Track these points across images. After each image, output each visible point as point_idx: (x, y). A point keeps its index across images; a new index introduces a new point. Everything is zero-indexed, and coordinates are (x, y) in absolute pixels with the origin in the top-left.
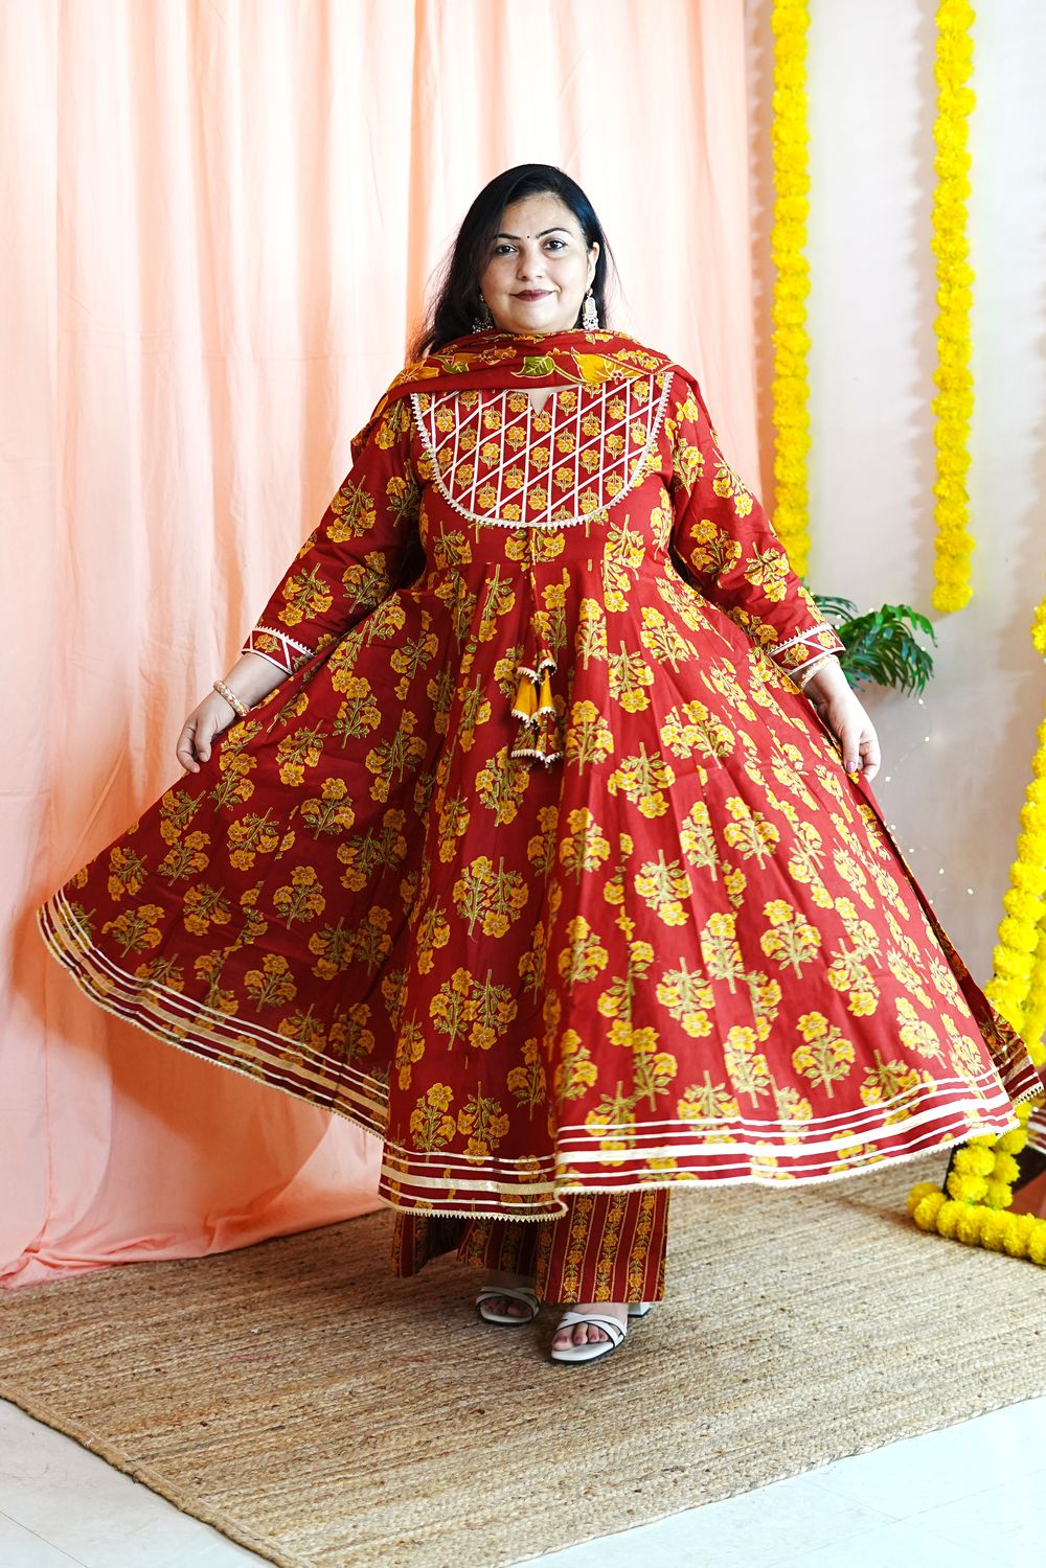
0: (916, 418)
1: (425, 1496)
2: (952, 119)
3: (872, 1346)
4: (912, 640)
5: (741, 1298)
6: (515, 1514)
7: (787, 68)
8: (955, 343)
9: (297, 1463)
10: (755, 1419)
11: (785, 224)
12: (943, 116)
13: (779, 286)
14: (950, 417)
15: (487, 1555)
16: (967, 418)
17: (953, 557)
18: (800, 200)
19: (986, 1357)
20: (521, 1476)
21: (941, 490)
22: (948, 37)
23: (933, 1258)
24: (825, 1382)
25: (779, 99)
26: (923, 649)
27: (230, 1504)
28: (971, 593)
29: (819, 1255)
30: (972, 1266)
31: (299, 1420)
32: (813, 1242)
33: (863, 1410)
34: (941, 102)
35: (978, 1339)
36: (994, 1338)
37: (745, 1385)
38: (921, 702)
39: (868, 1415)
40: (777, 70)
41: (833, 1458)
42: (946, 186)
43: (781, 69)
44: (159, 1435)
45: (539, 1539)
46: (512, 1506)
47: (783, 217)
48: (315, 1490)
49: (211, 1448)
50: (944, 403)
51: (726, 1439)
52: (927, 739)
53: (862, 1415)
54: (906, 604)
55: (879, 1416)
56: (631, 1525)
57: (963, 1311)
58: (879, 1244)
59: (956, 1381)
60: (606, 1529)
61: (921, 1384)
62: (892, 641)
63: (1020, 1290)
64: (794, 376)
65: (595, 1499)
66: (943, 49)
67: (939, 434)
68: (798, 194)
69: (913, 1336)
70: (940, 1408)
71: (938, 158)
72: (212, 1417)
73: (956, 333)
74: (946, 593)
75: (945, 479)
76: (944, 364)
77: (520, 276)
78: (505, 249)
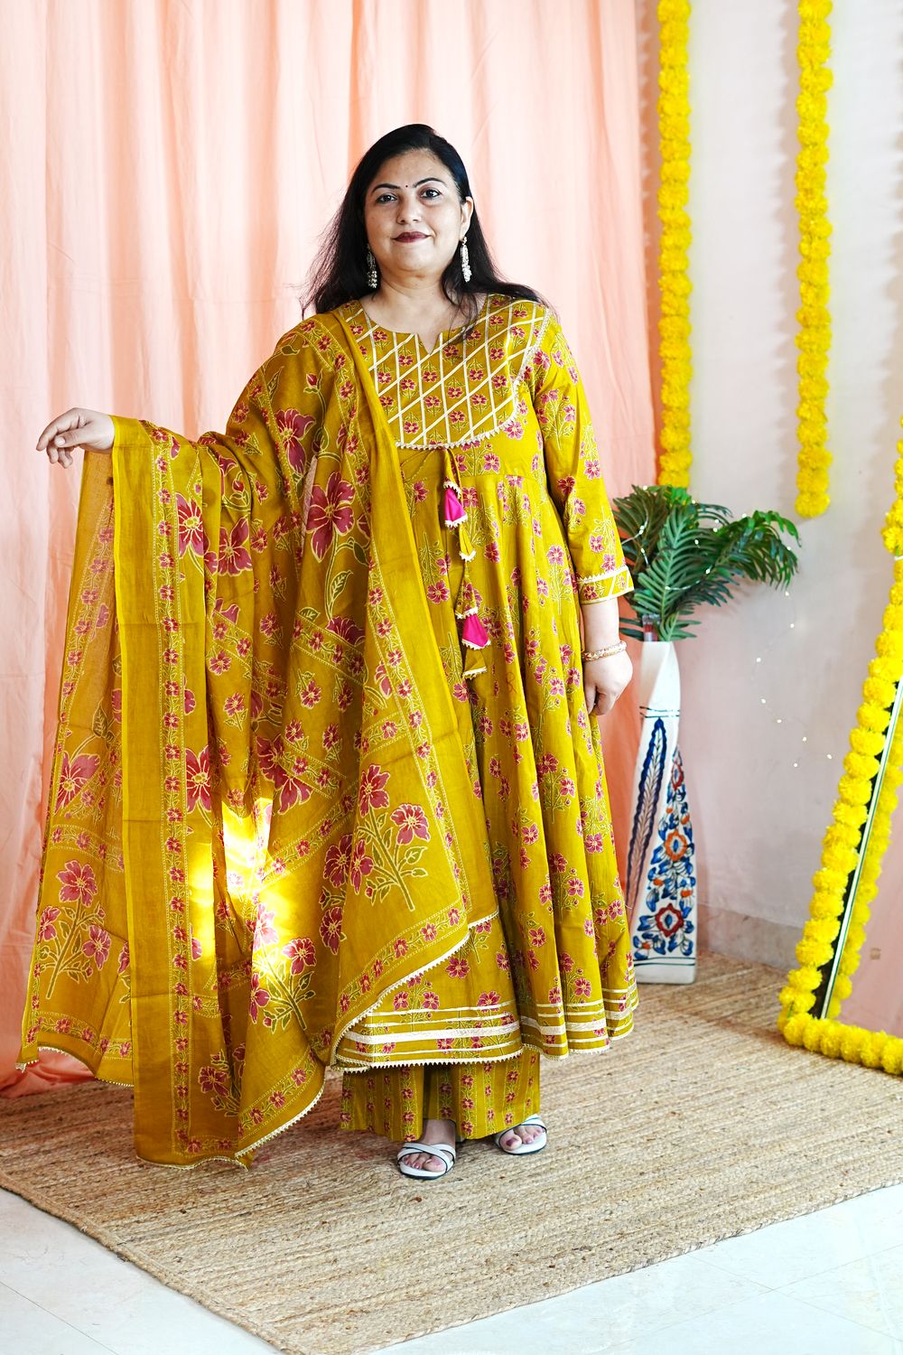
0: (782, 351)
1: (371, 1272)
2: (812, 95)
3: (750, 1144)
4: (780, 541)
5: (638, 1103)
6: (448, 1287)
7: (671, 51)
8: (815, 286)
9: (263, 1244)
10: (651, 1206)
11: (670, 184)
12: (805, 92)
13: (666, 238)
14: (811, 350)
15: (423, 1322)
16: (826, 350)
17: (813, 470)
18: (682, 164)
19: (847, 1153)
20: (453, 1255)
21: (804, 412)
22: (809, 24)
23: (800, 1068)
24: (708, 1174)
25: (664, 78)
26: (789, 549)
27: (206, 1279)
28: (828, 501)
29: (703, 1066)
30: (833, 1075)
31: (263, 1207)
32: (698, 1056)
33: (742, 1198)
34: (803, 81)
35: (840, 1137)
36: (853, 1137)
37: (642, 1177)
38: (787, 594)
39: (747, 1202)
40: (662, 52)
41: (718, 1239)
42: (808, 152)
43: (666, 52)
44: (145, 1221)
45: (469, 1309)
46: (445, 1281)
47: (668, 179)
48: (278, 1267)
49: (190, 1232)
50: (806, 338)
51: (626, 1223)
52: (792, 626)
53: (742, 1202)
54: (774, 510)
55: (756, 1203)
56: (547, 1296)
57: (826, 1113)
58: (754, 1057)
59: (821, 1173)
60: (527, 1300)
61: (791, 1176)
62: (762, 542)
63: (875, 1096)
64: (678, 315)
65: (516, 1274)
66: (805, 35)
67: (802, 365)
68: (681, 159)
69: (784, 1135)
70: (808, 1196)
71: (800, 128)
72: (190, 1205)
73: (816, 278)
74: (807, 500)
75: (807, 403)
76: (806, 305)
77: (400, 221)
78: (386, 198)
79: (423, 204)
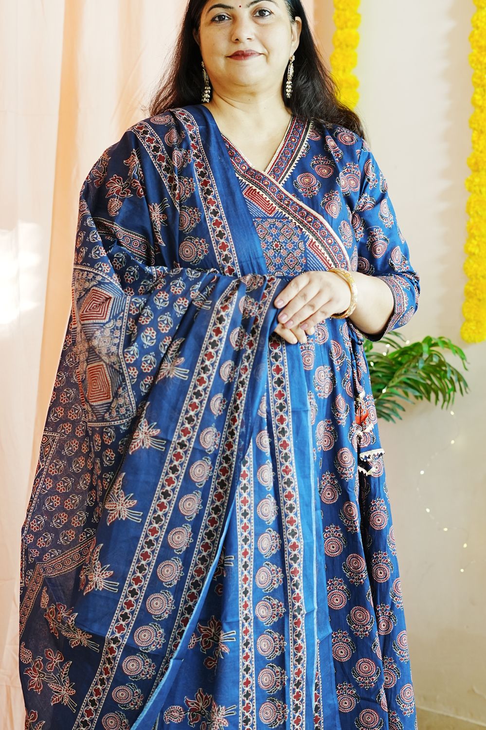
17: (479, 300)
21: (472, 248)
52: (453, 442)
67: (472, 205)
68: (352, 27)
74: (474, 328)
75: (475, 240)
76: (477, 150)
77: (234, 39)
78: (221, 18)
79: (256, 22)
